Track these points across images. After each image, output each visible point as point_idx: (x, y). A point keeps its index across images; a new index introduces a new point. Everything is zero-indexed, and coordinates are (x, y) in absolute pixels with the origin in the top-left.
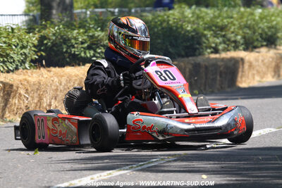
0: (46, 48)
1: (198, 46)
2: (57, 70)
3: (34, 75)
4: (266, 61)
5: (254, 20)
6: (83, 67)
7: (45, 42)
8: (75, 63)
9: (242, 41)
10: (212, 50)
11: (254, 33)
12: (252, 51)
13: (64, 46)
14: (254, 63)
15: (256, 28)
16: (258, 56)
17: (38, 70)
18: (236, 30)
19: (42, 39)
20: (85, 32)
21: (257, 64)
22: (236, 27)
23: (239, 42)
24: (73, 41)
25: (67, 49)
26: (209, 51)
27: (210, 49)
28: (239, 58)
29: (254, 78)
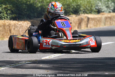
1: (44, 13)
4: (75, 21)
5: (70, 2)
11: (70, 8)
15: (71, 6)
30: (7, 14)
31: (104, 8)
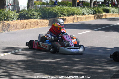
30: (38, 16)
31: (86, 13)
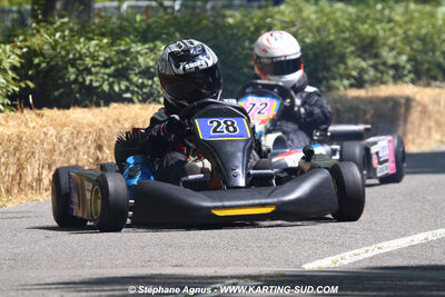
0: (38, 72)
2: (55, 113)
3: (11, 123)
6: (104, 109)
7: (36, 61)
8: (91, 102)
9: (409, 67)
10: (353, 81)
12: (428, 85)
13: (71, 70)
14: (431, 108)
16: (439, 95)
17: (18, 114)
18: (399, 44)
19: (29, 55)
20: (112, 44)
21: (436, 108)
22: (398, 39)
23: (404, 68)
24: (88, 61)
25: (77, 75)
26: (346, 82)
27: (348, 79)
28: (401, 97)
29: (429, 135)
